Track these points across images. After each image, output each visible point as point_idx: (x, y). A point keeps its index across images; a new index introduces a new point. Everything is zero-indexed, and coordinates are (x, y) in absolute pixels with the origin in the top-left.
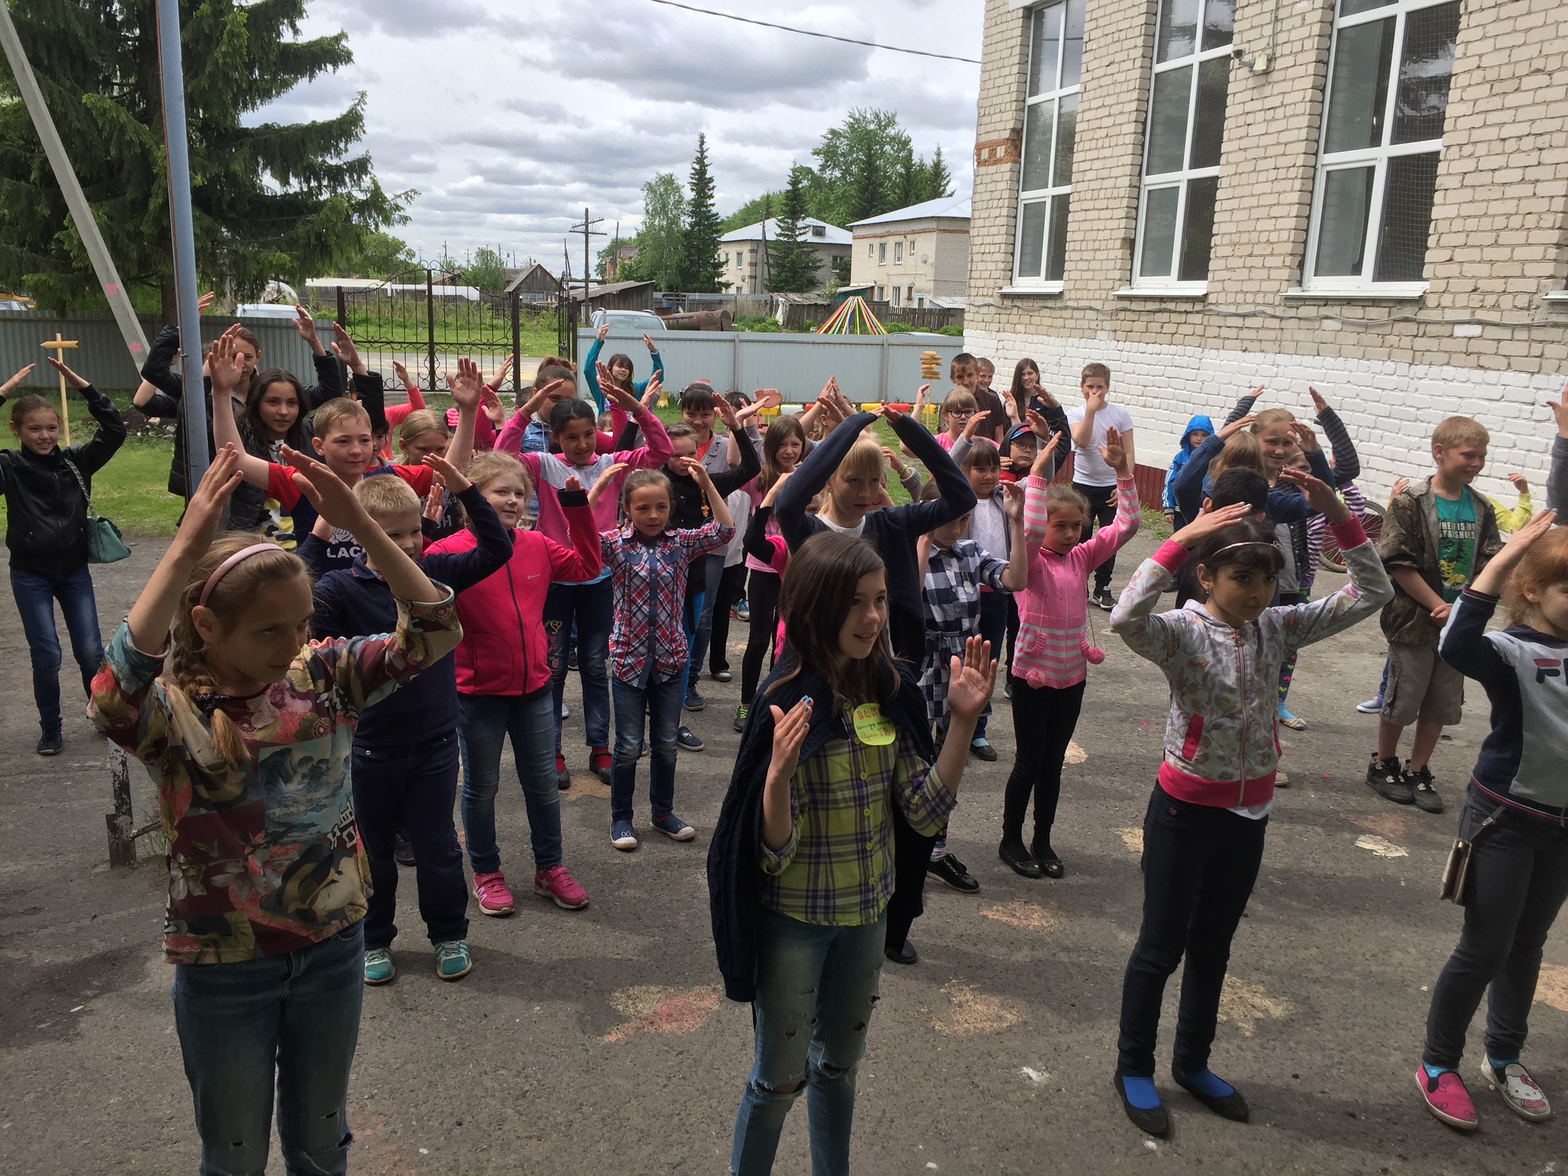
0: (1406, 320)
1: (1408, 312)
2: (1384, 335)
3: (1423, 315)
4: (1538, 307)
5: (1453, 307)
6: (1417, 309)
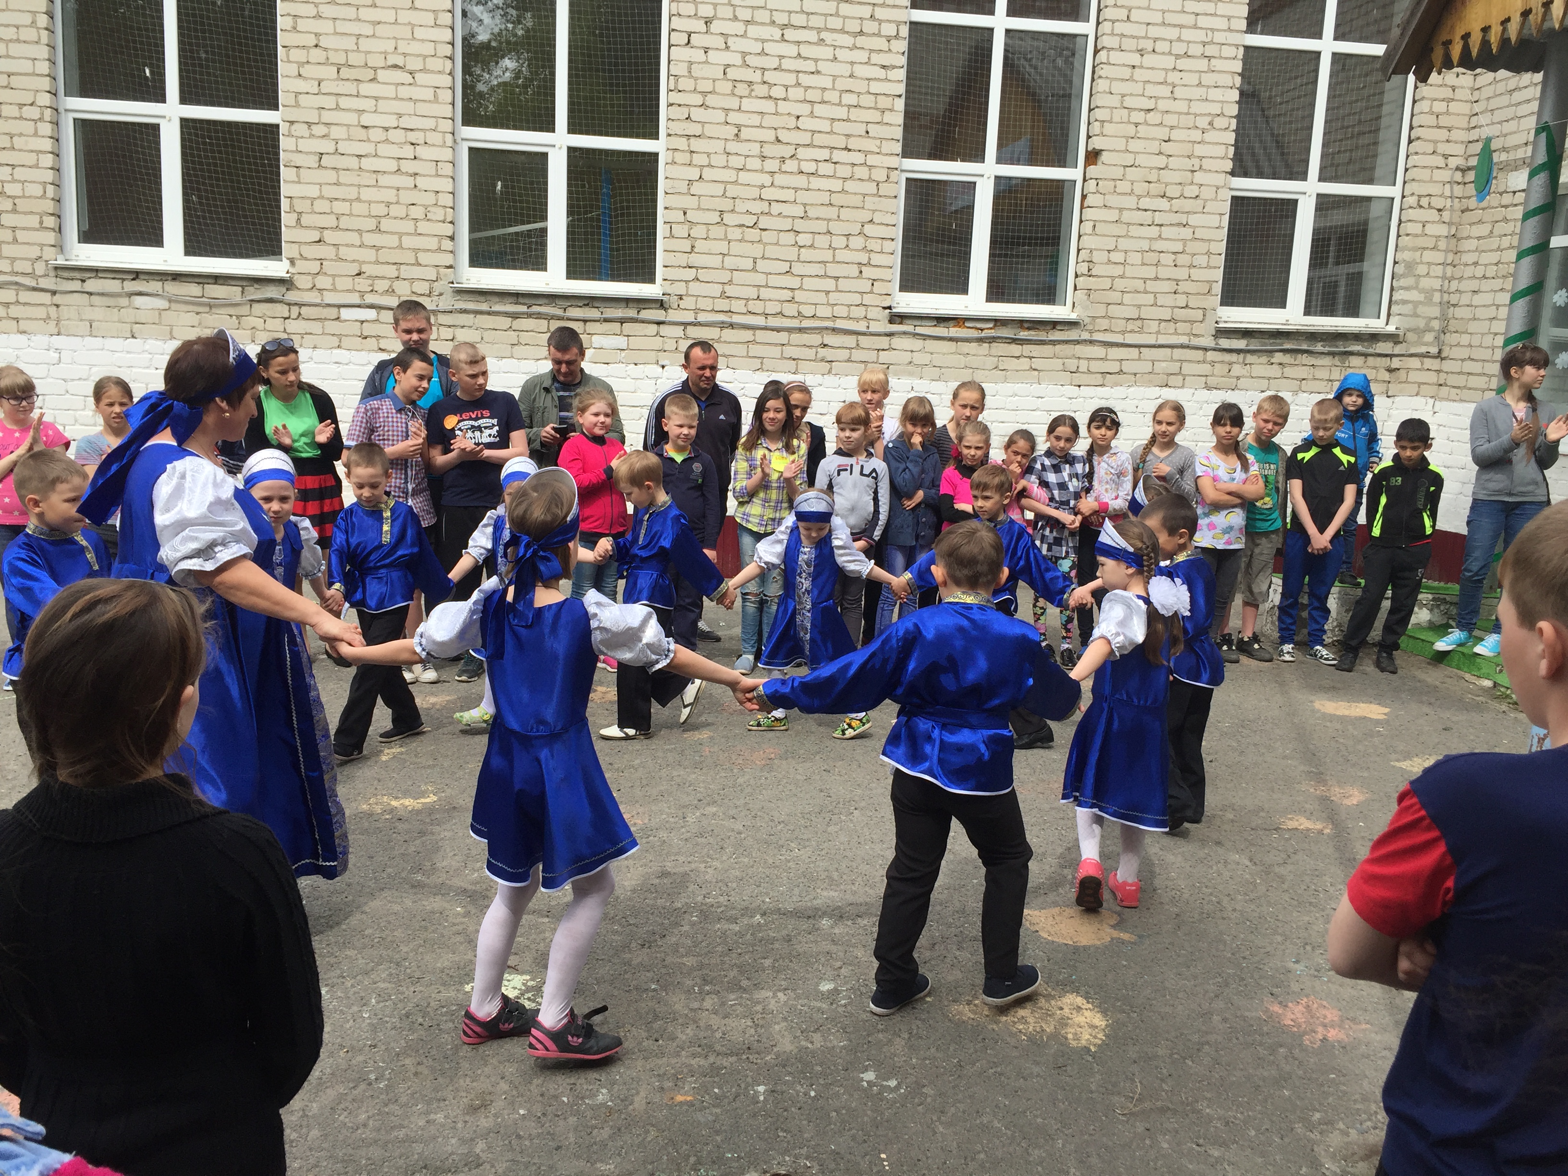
0: (270, 301)
1: (272, 292)
2: (238, 317)
3: (292, 296)
4: (441, 294)
5: (334, 290)
6: (284, 290)
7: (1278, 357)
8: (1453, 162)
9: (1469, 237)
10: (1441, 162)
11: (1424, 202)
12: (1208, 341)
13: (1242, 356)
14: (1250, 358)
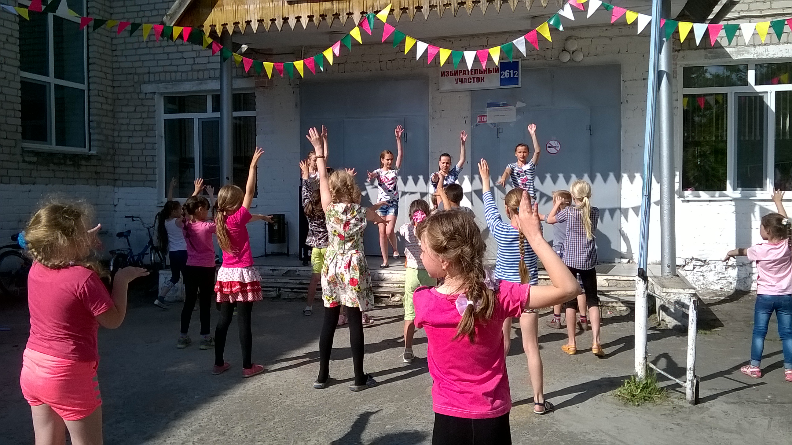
7: (52, 166)
8: (109, 77)
9: (122, 112)
10: (103, 75)
11: (100, 93)
12: (20, 158)
13: (35, 166)
14: (40, 167)
